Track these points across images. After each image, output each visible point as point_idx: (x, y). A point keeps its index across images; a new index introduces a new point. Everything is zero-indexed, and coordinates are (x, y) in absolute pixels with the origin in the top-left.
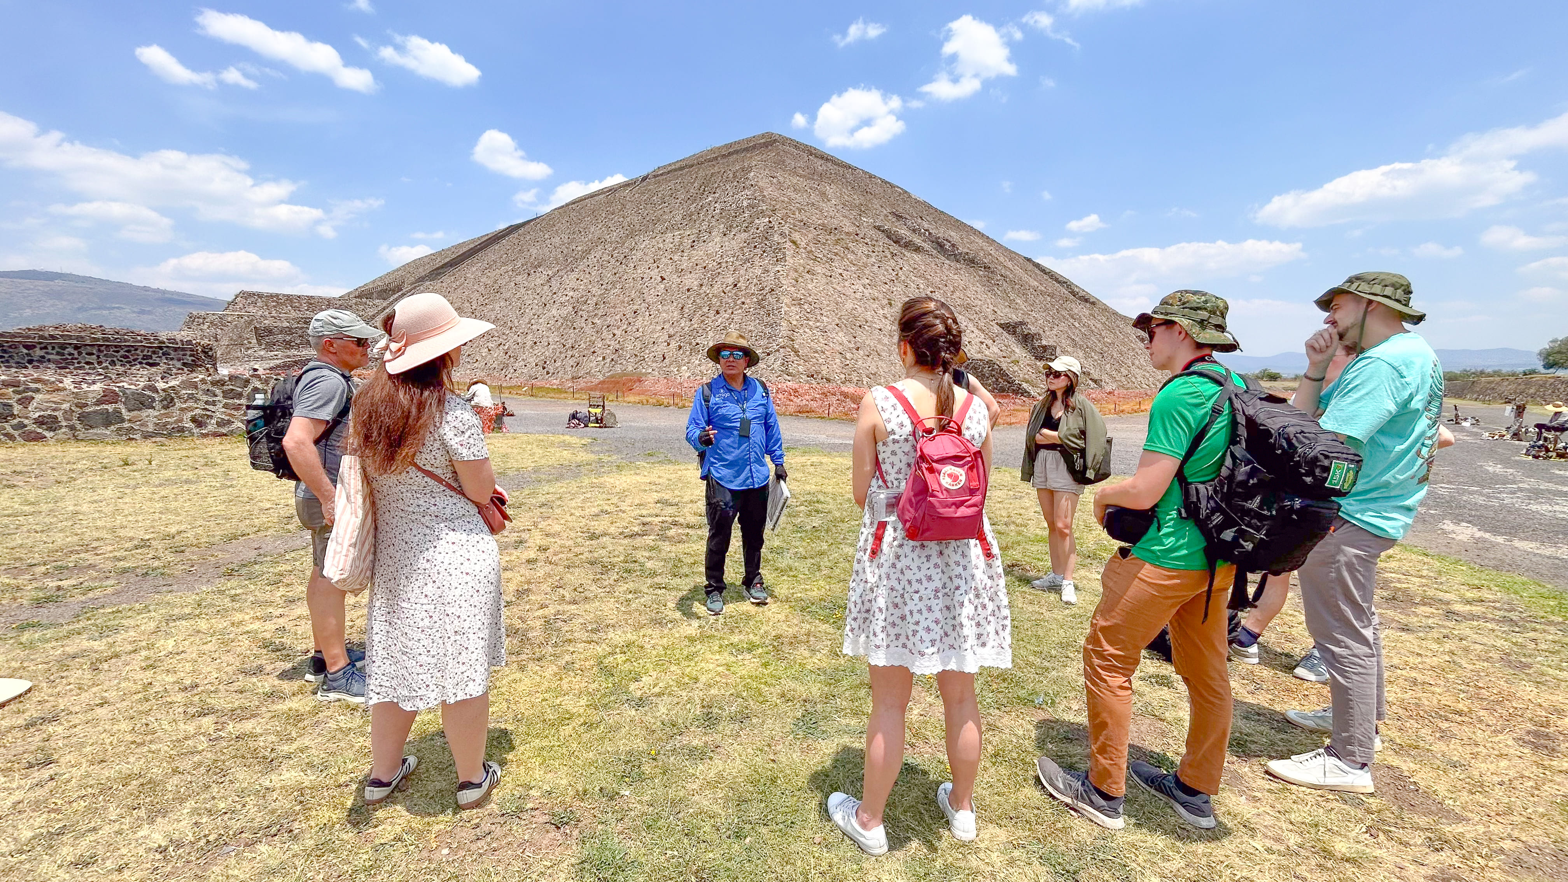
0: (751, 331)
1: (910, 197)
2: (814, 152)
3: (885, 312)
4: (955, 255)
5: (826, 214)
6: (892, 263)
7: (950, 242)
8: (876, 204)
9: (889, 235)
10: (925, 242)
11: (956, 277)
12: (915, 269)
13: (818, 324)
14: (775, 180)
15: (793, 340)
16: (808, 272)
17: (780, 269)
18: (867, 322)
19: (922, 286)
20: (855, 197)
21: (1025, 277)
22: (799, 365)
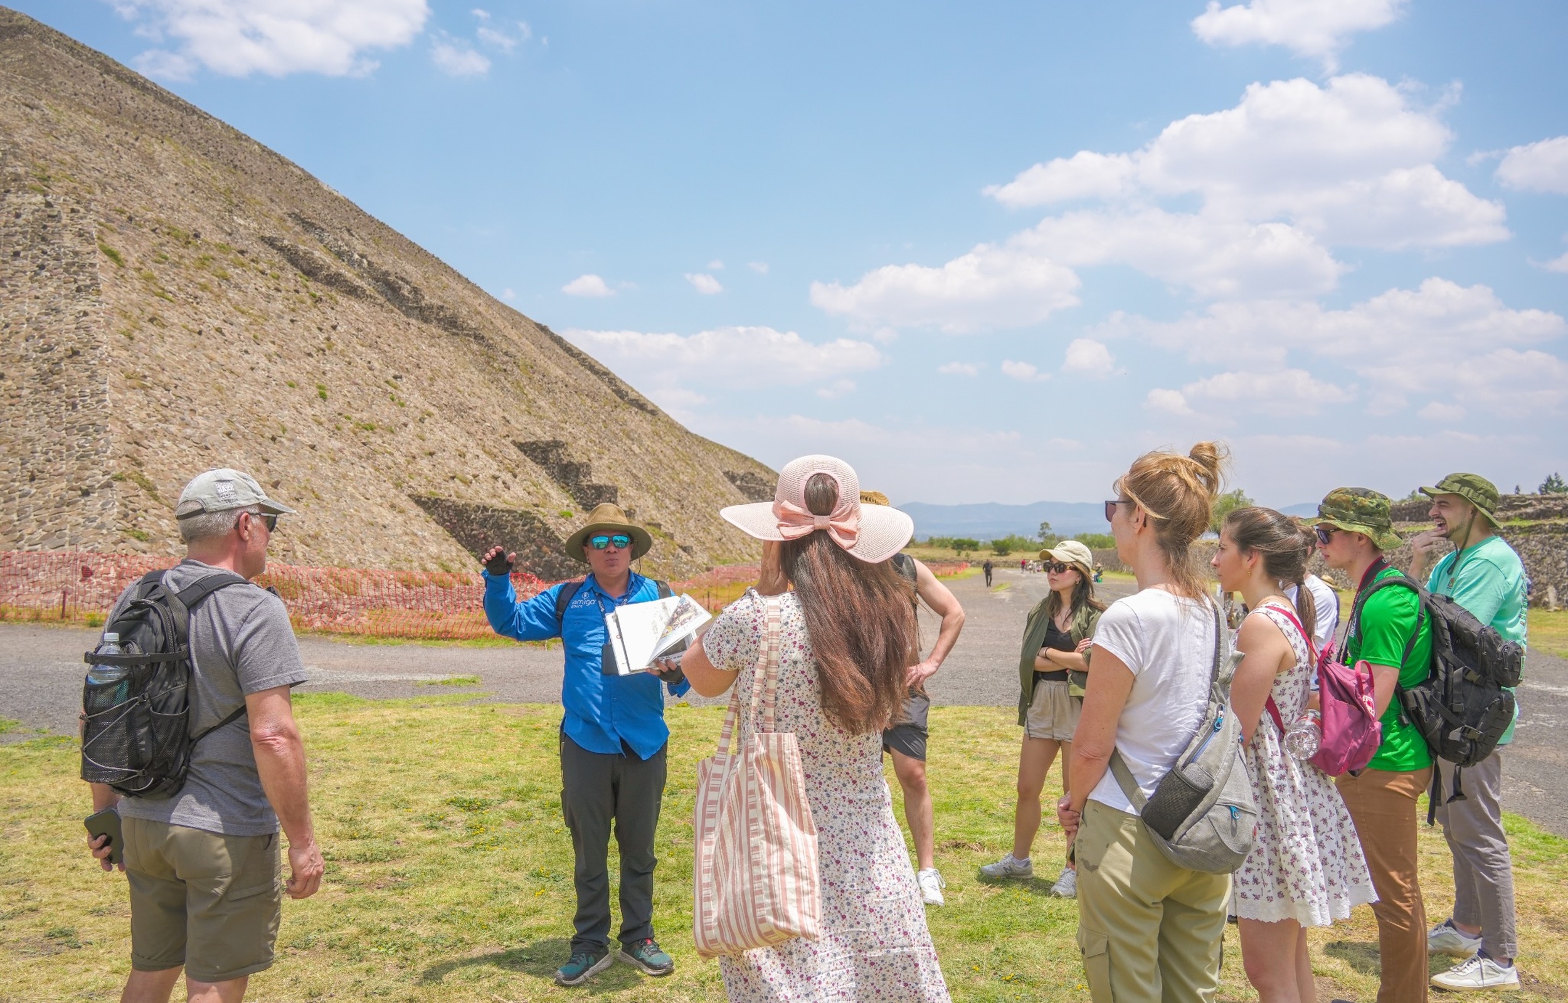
0: (30, 440)
1: (319, 187)
2: (113, 67)
3: (317, 411)
4: (421, 309)
5: (160, 201)
6: (315, 314)
7: (408, 283)
8: (259, 193)
9: (293, 258)
10: (362, 277)
11: (433, 351)
12: (358, 330)
13: (189, 431)
14: (35, 114)
15: (140, 464)
16: (151, 320)
17: (89, 309)
18: (284, 431)
19: (376, 365)
20: (216, 174)
21: (542, 361)
22: (160, 517)
